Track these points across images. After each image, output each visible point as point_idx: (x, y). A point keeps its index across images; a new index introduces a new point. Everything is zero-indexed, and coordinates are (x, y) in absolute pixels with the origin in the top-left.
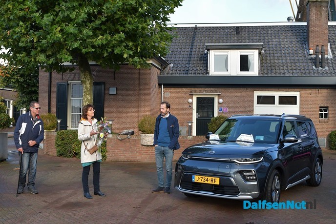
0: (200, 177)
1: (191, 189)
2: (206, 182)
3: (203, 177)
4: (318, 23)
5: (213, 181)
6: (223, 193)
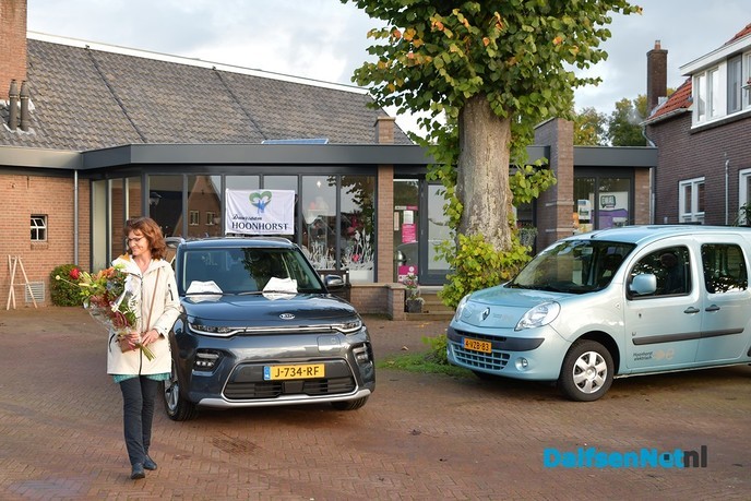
0: (282, 368)
1: (252, 395)
2: (297, 376)
3: (290, 367)
4: (7, 29)
5: (313, 372)
6: (324, 392)
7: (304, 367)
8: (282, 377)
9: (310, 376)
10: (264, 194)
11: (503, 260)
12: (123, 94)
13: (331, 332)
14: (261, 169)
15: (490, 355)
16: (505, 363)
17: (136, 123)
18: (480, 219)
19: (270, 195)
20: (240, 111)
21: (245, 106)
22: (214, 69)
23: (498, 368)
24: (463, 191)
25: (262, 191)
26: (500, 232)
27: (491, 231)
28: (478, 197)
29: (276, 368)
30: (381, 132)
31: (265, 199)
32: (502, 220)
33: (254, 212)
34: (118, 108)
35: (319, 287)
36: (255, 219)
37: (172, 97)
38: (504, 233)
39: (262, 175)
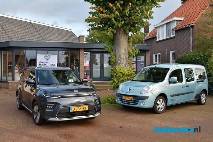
0: (75, 108)
1: (66, 117)
2: (80, 110)
3: (78, 107)
5: (85, 109)
6: (88, 115)
7: (82, 107)
8: (75, 111)
9: (84, 110)
10: (48, 56)
11: (128, 73)
12: (5, 27)
13: (89, 95)
14: (47, 49)
15: (132, 101)
16: (137, 103)
17: (9, 36)
18: (121, 62)
19: (50, 56)
20: (38, 34)
21: (39, 32)
22: (30, 22)
23: (135, 105)
24: (116, 54)
25: (48, 55)
26: (126, 66)
27: (124, 65)
28: (120, 56)
29: (74, 108)
30: (81, 39)
31: (49, 57)
32: (127, 62)
33: (46, 61)
34: (4, 31)
35: (80, 82)
36: (46, 63)
37: (19, 29)
38: (127, 66)
39: (48, 51)
